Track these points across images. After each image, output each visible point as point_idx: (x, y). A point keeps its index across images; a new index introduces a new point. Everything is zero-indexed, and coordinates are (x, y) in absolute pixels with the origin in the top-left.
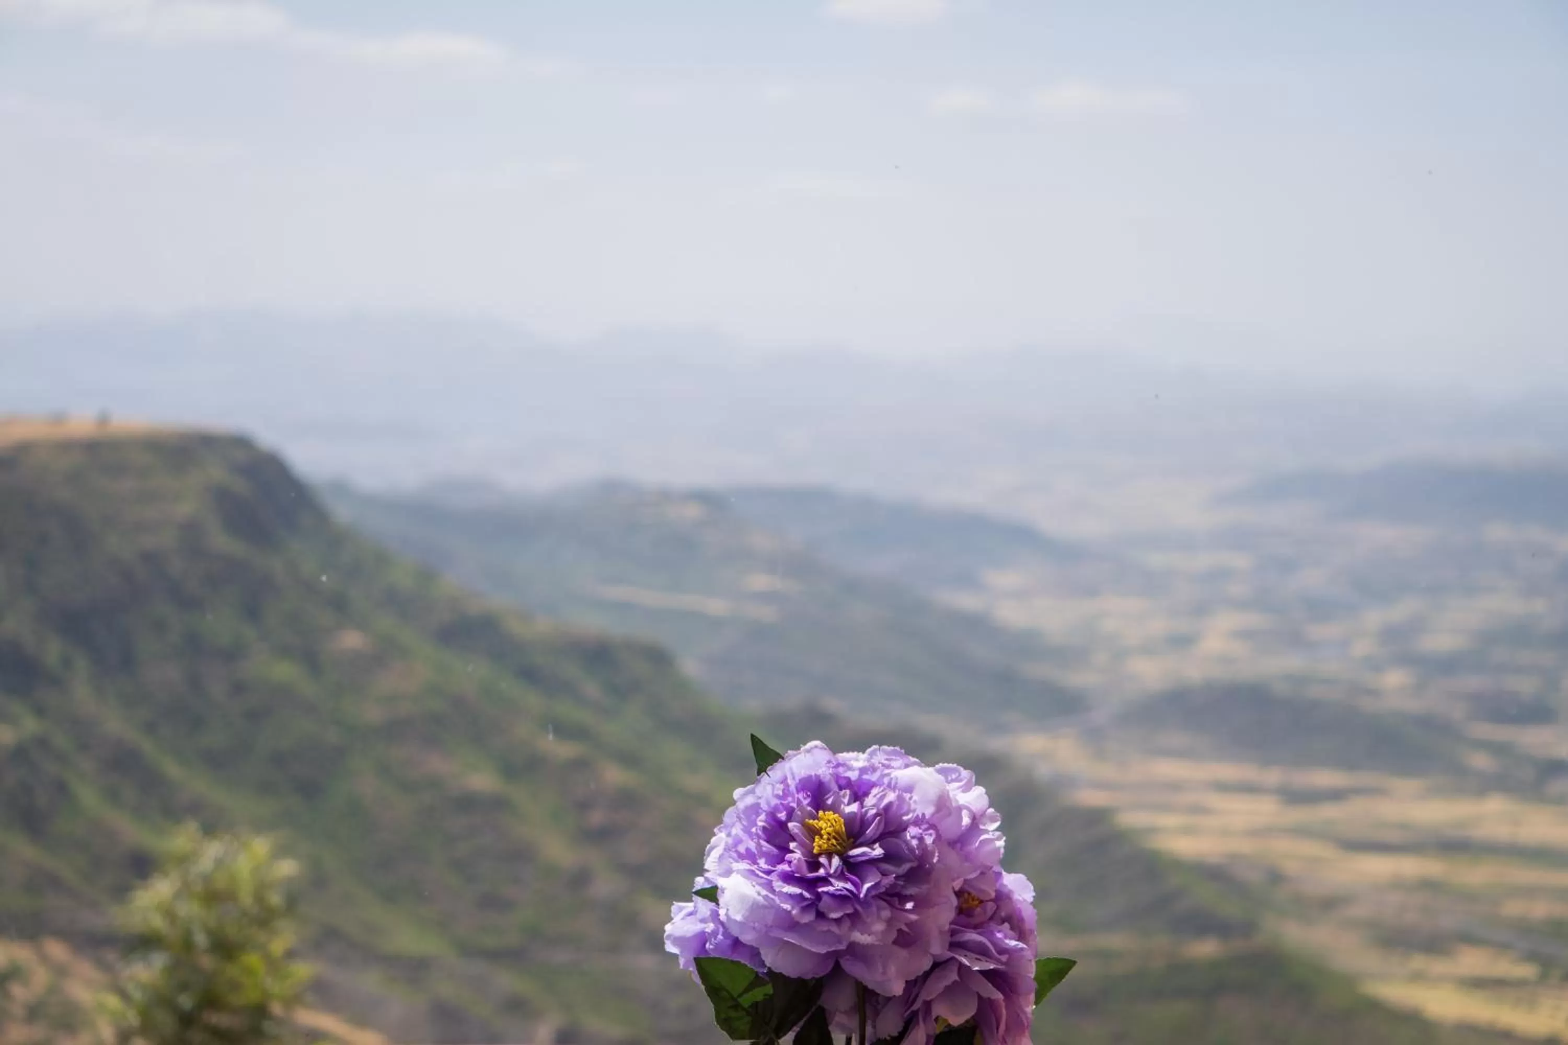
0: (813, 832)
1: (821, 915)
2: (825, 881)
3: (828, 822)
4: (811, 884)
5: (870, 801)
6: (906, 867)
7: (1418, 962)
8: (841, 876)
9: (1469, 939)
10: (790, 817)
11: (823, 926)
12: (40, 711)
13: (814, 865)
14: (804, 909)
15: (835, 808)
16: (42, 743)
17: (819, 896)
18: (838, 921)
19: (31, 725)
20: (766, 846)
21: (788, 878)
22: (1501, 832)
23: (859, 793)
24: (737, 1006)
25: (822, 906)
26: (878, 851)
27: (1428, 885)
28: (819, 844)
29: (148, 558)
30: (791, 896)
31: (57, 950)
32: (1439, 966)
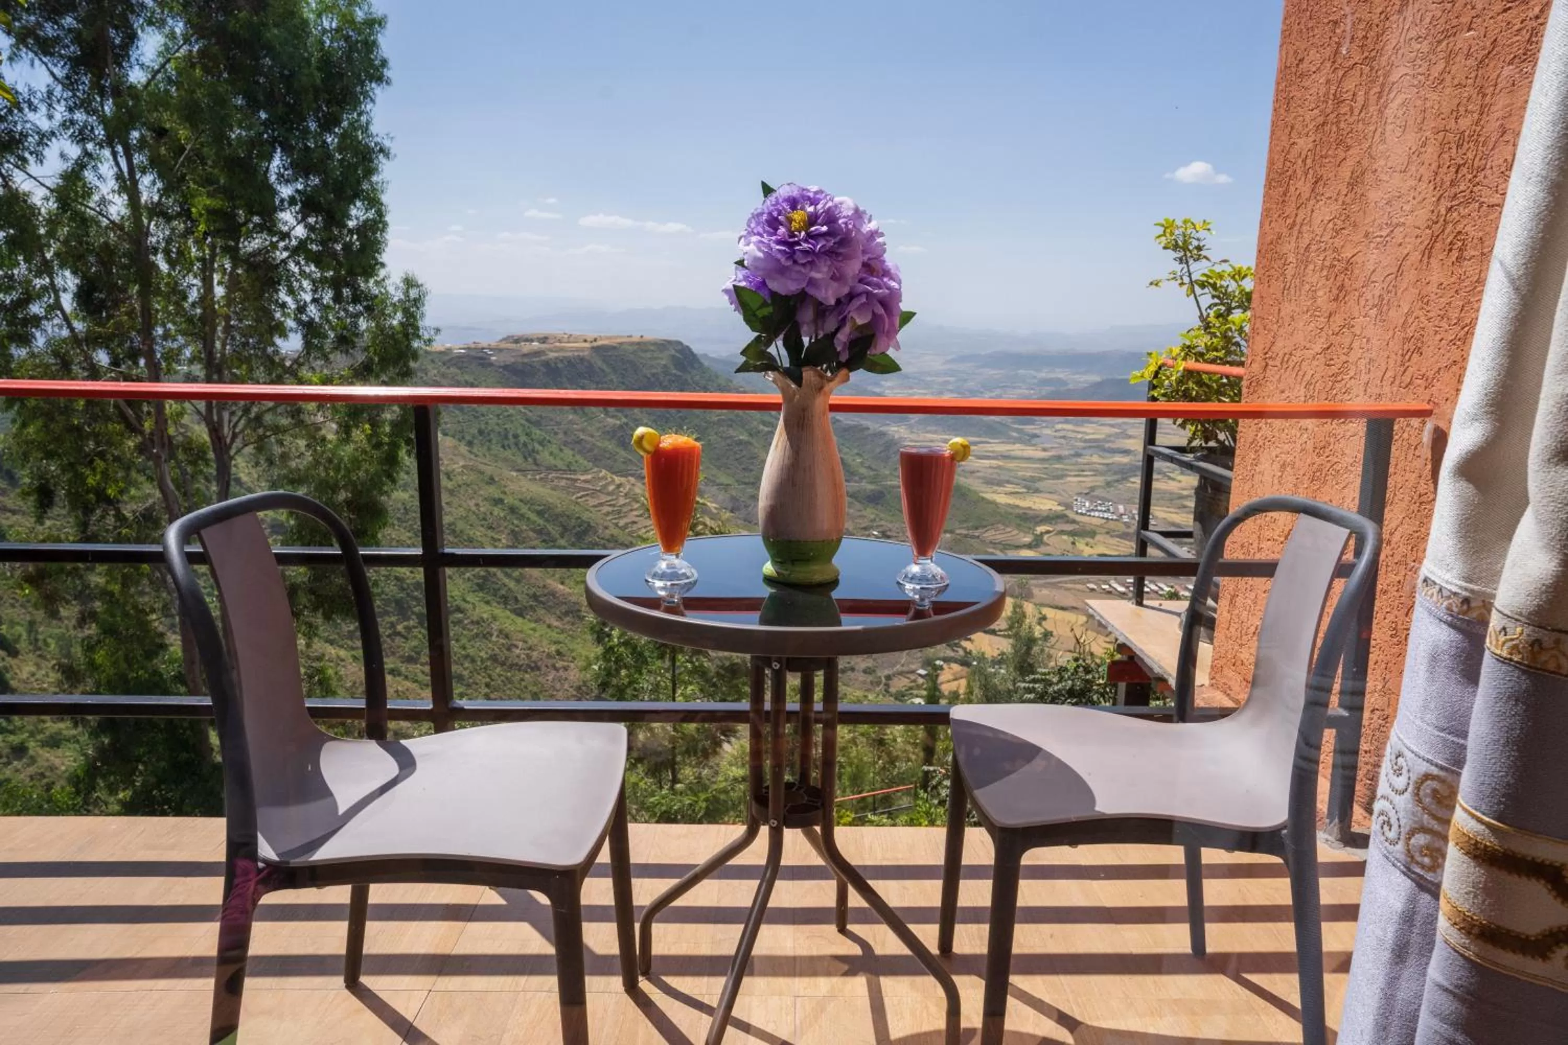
0: (790, 220)
1: (795, 262)
2: (798, 243)
3: (798, 216)
4: (791, 245)
5: (819, 206)
6: (838, 238)
7: (995, 488)
8: (806, 241)
9: (1008, 482)
10: (780, 213)
11: (797, 268)
12: (626, 416)
13: (792, 235)
14: (787, 258)
15: (803, 209)
16: (627, 424)
17: (794, 252)
18: (804, 265)
19: (624, 420)
20: (768, 228)
21: (779, 242)
22: (1019, 453)
23: (814, 202)
24: (755, 315)
25: (796, 257)
26: (825, 228)
27: (999, 467)
28: (795, 225)
29: (653, 375)
30: (779, 251)
31: (632, 479)
32: (1000, 489)
